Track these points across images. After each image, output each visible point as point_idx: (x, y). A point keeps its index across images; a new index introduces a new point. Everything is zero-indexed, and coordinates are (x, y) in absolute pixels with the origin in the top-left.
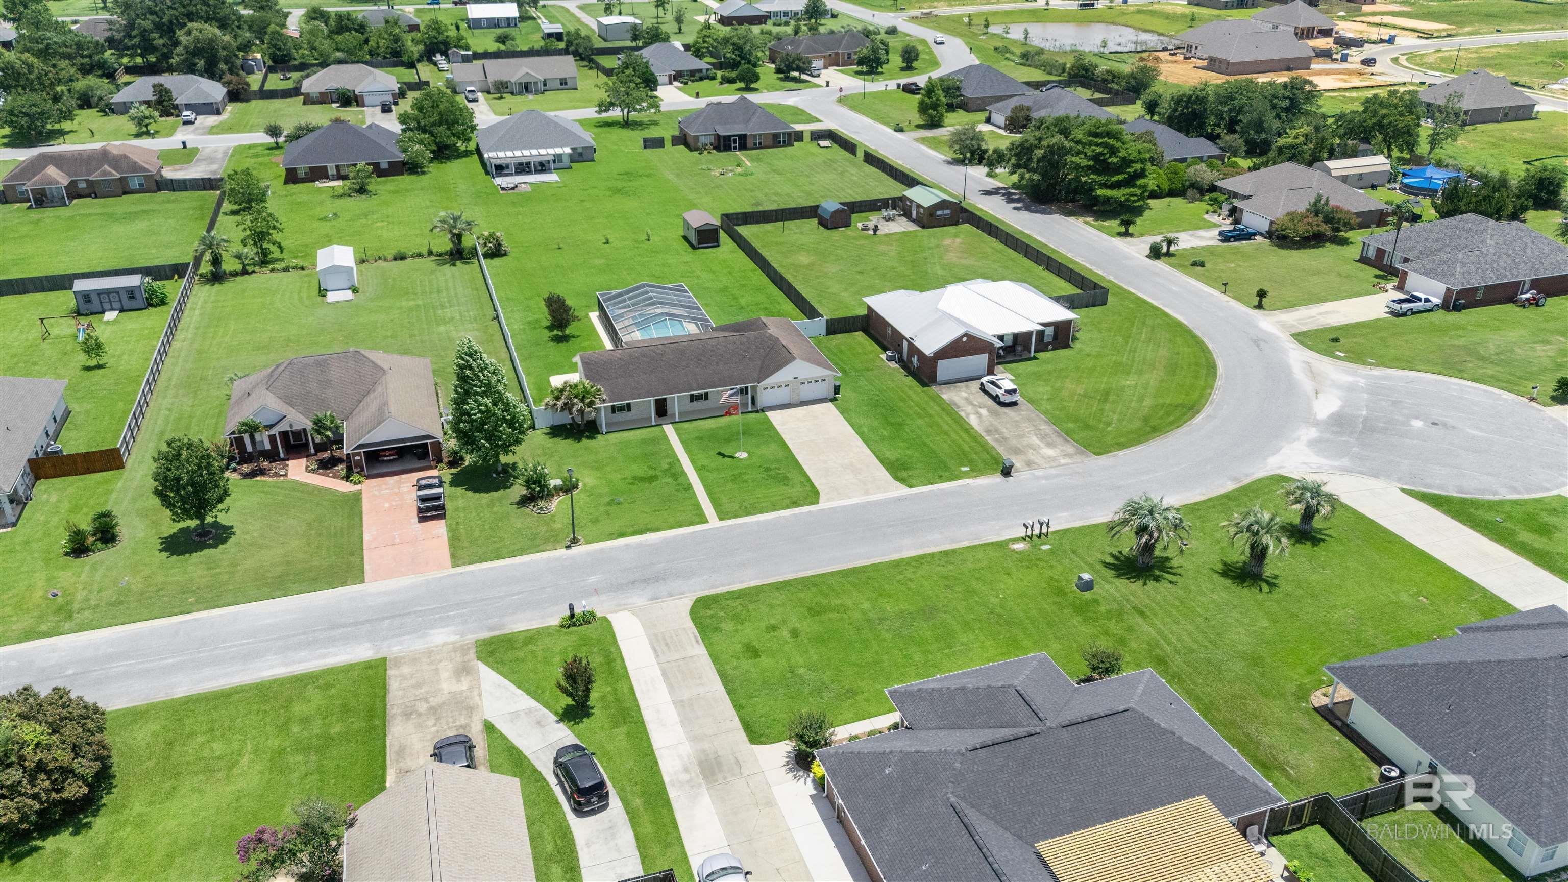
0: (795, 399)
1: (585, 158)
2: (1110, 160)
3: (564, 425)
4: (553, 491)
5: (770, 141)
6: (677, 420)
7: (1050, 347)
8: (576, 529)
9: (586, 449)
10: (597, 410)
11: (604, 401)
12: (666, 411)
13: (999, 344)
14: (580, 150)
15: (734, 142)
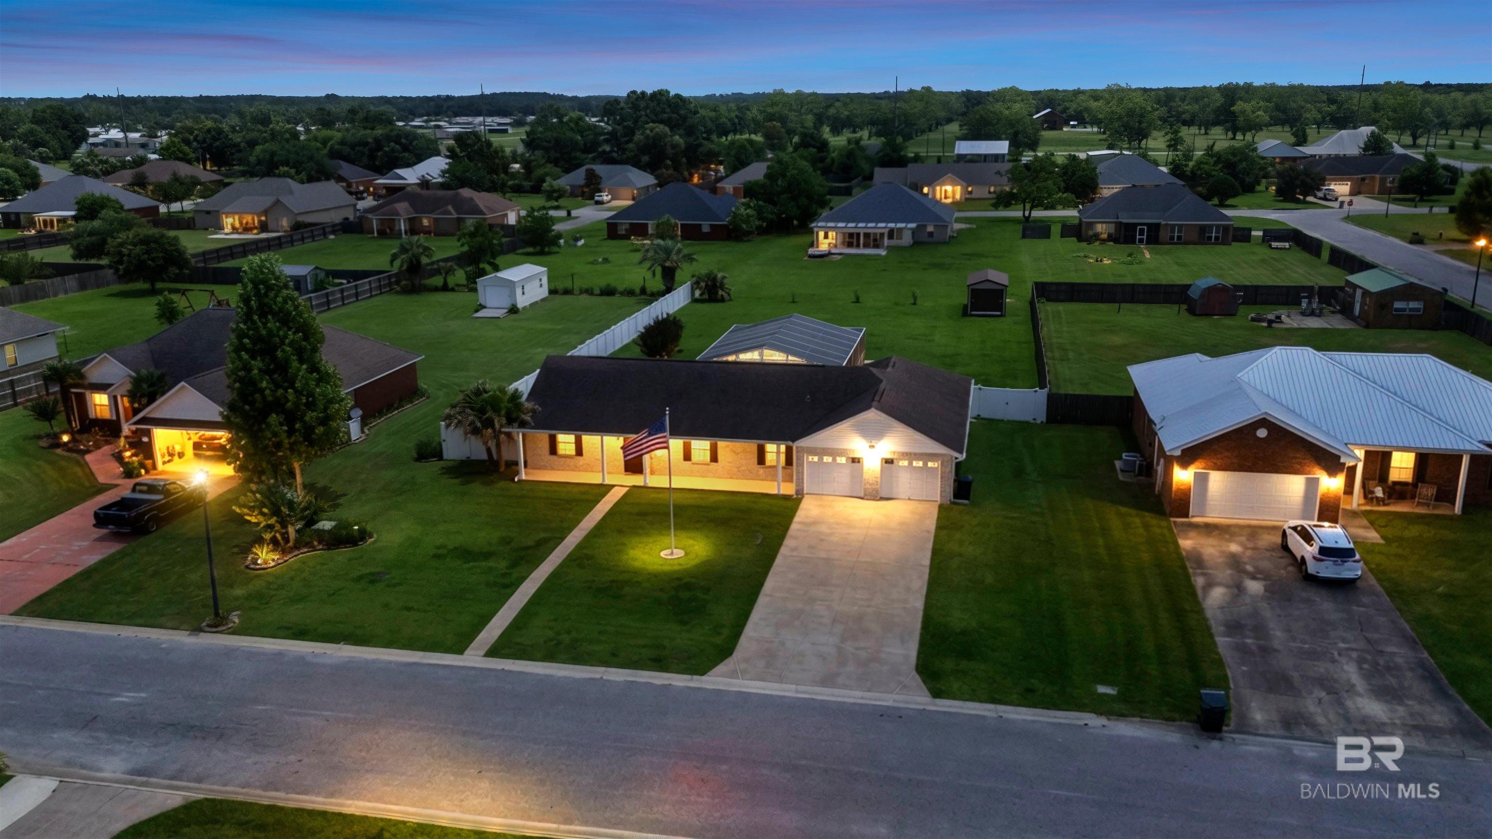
0: (869, 489)
1: (935, 238)
5: (1195, 237)
11: (522, 424)
13: (1350, 459)
14: (930, 229)
15: (1142, 232)
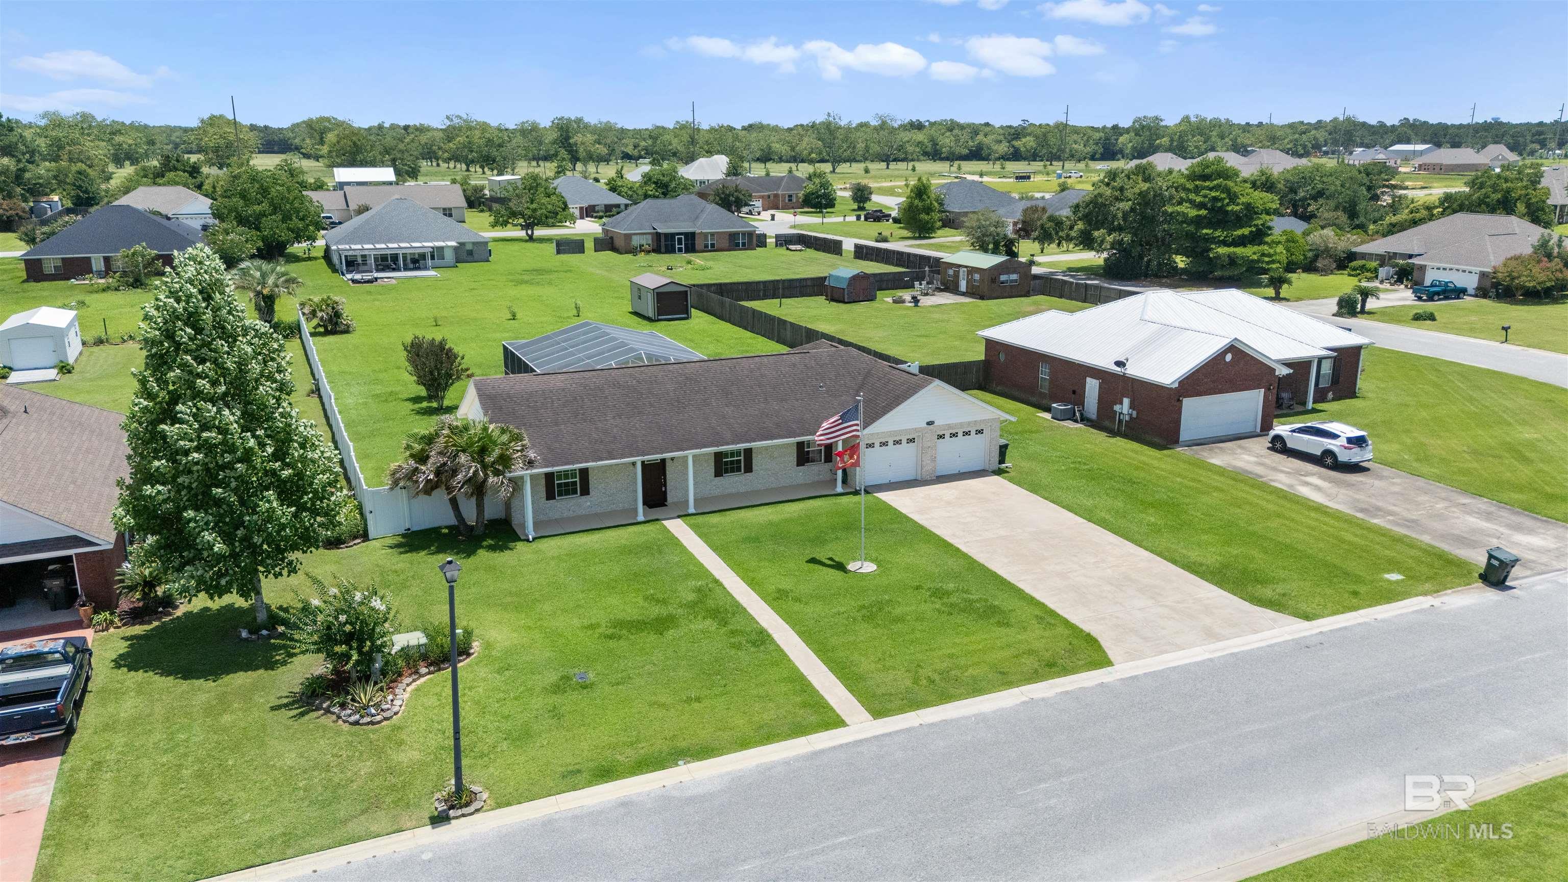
0: (928, 469)
1: (476, 256)
2: (1230, 208)
3: (436, 530)
4: (401, 663)
5: (726, 244)
6: (692, 510)
7: (1330, 395)
8: (465, 762)
9: (490, 569)
10: (516, 483)
11: (530, 463)
12: (665, 498)
13: (1283, 371)
14: (469, 247)
15: (680, 243)
